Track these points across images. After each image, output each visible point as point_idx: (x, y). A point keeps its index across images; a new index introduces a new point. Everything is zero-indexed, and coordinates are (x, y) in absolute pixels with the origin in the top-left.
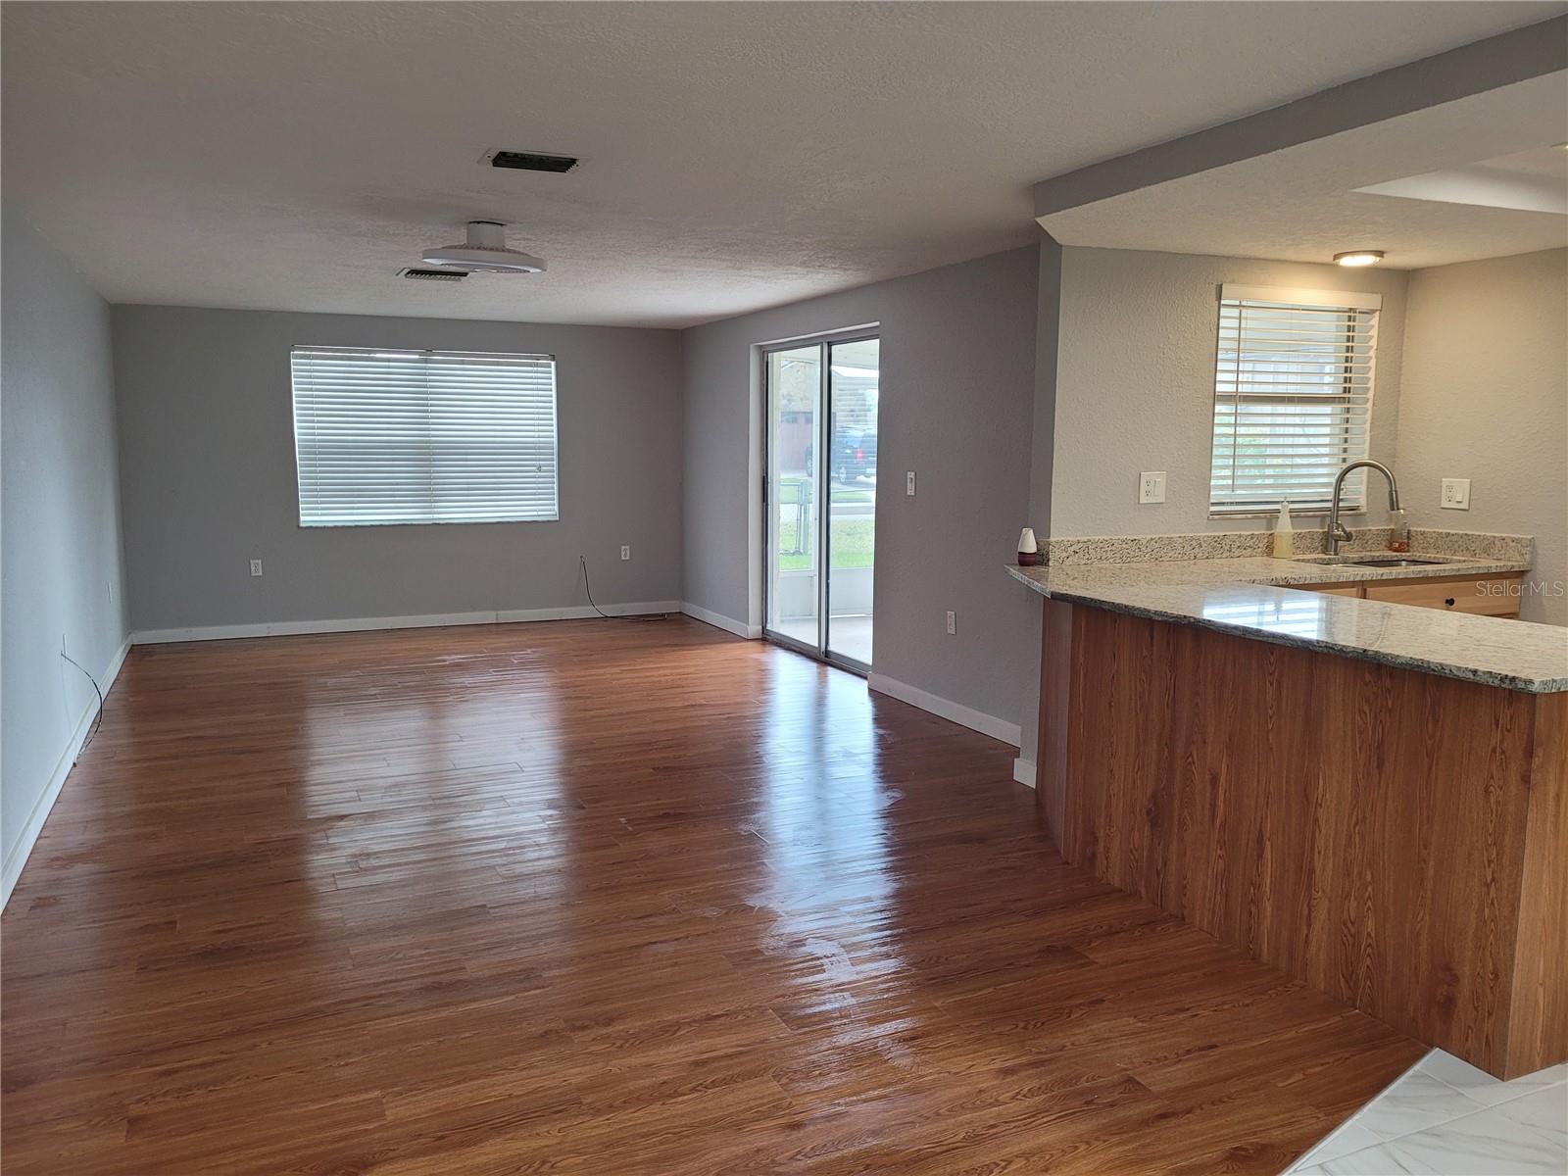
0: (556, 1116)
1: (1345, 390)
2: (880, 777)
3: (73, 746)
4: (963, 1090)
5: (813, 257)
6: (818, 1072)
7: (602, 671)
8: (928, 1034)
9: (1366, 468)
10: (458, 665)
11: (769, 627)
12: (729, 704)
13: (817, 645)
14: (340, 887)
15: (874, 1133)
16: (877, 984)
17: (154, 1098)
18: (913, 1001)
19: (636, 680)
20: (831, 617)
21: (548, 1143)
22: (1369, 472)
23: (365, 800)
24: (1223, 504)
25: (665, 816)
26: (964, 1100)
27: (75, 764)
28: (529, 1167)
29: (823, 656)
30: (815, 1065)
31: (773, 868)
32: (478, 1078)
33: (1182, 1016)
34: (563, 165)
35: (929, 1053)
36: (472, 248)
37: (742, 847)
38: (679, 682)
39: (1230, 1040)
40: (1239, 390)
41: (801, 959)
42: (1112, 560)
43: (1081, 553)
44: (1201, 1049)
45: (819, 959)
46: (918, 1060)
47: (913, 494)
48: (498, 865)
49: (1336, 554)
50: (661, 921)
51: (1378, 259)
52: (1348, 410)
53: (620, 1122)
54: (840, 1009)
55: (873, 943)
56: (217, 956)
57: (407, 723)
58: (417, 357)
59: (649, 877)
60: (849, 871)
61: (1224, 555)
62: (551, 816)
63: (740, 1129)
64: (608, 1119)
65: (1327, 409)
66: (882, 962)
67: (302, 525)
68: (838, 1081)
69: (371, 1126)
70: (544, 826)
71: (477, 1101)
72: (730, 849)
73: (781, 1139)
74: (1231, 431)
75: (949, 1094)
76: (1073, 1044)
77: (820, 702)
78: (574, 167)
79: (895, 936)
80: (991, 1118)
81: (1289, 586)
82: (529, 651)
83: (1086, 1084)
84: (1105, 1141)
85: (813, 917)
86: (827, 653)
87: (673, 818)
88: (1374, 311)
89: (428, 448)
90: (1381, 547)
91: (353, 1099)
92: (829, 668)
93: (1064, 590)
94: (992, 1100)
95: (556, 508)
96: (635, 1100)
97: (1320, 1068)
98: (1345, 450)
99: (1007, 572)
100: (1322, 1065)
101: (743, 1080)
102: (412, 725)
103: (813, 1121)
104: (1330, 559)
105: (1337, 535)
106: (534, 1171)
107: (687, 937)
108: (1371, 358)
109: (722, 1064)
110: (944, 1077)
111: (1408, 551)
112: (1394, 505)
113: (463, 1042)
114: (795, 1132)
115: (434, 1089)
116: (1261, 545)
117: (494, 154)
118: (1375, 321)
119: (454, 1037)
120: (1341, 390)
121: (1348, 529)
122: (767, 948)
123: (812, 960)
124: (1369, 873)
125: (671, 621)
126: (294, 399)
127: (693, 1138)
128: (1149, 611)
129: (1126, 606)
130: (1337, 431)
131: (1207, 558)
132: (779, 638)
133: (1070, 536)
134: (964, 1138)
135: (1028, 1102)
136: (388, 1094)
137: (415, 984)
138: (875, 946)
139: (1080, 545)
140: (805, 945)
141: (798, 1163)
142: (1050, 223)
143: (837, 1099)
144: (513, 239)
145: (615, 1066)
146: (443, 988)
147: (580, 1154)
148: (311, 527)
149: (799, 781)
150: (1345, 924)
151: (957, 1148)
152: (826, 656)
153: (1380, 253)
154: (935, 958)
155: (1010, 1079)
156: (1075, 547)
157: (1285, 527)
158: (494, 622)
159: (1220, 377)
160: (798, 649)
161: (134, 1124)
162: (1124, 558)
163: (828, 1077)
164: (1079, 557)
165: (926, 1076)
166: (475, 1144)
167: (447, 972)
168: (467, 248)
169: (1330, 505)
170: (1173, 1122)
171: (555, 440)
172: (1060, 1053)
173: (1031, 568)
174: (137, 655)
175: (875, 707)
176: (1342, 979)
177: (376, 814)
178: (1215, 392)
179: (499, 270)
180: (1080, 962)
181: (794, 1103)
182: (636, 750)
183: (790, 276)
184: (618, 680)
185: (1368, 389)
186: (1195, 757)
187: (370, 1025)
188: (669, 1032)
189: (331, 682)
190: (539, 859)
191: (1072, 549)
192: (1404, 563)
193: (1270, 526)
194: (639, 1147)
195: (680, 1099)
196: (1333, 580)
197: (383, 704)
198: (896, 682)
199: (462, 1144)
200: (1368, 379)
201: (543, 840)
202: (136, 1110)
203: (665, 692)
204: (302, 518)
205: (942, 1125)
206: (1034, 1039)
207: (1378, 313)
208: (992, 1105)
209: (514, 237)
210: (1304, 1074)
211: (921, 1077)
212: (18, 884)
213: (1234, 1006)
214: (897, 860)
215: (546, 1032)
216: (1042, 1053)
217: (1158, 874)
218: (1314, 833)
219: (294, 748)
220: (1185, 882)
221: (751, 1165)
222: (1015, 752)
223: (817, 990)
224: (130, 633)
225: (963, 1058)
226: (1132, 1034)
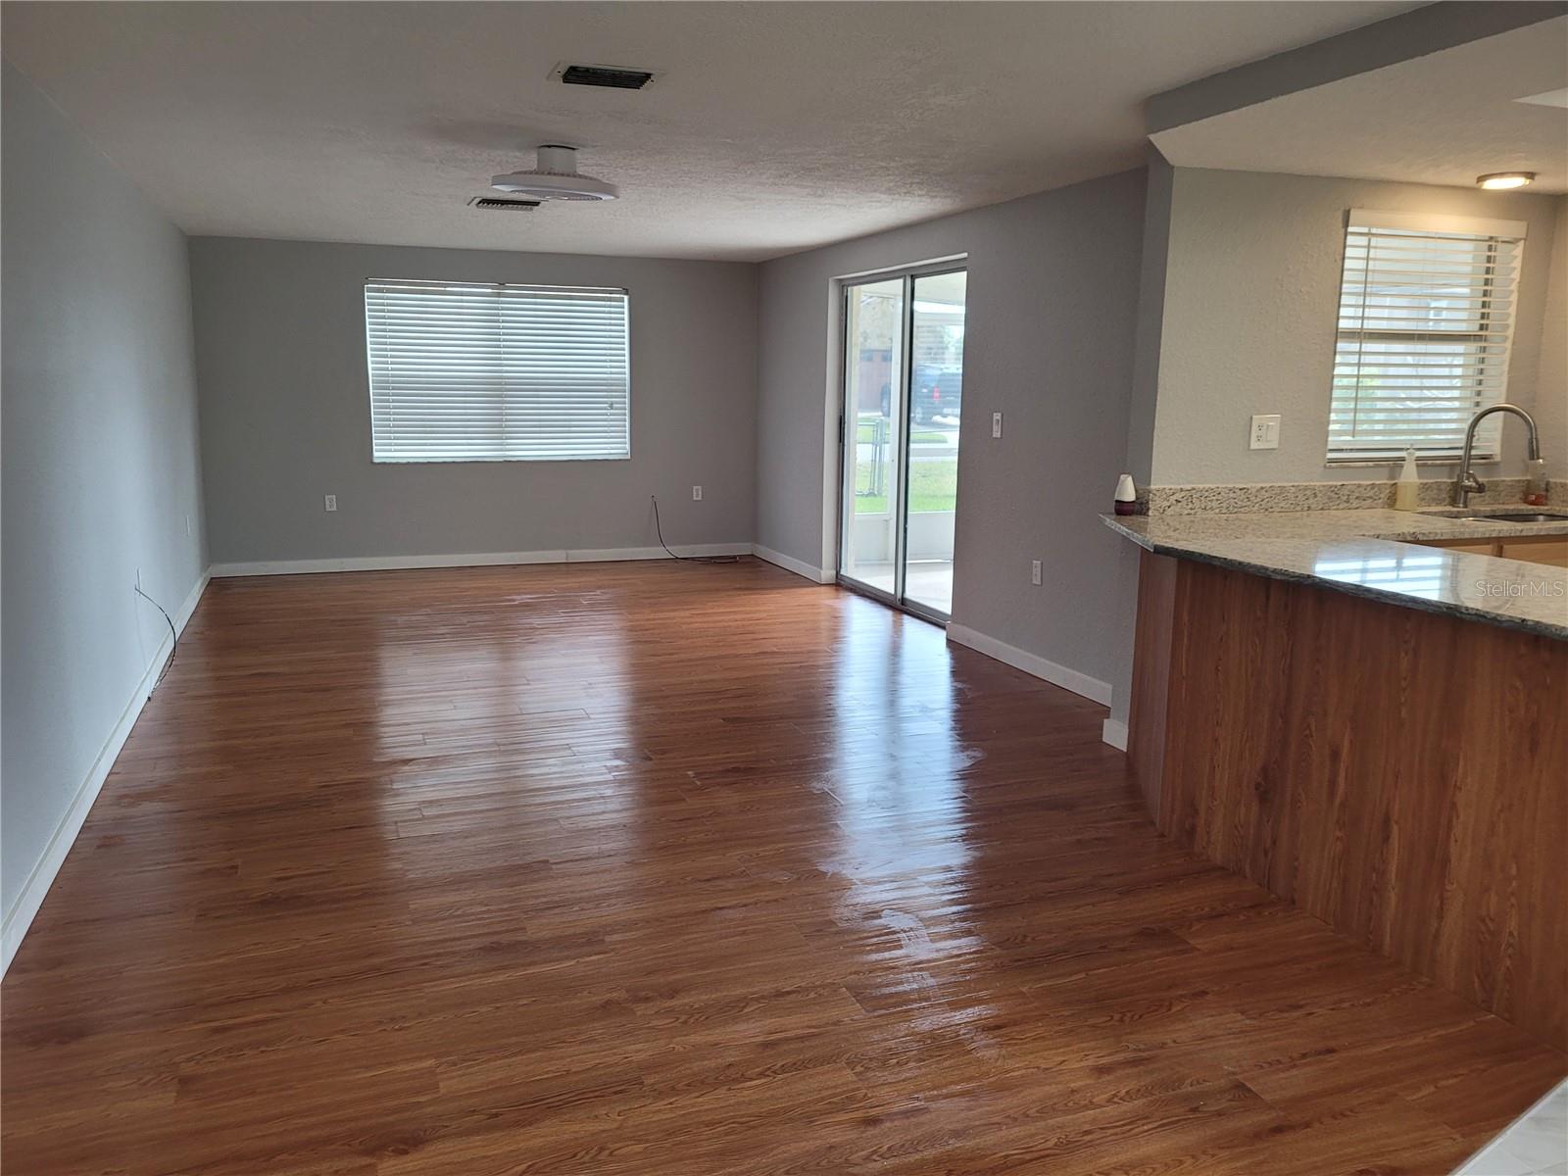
0: (615, 1097)
1: (1482, 327)
2: (958, 735)
3: (148, 680)
4: (1053, 1089)
5: (899, 183)
6: (895, 1061)
7: (672, 614)
8: (1015, 1023)
9: (1502, 413)
10: (527, 605)
11: (843, 572)
12: (802, 652)
13: (893, 592)
14: (402, 835)
15: (957, 1134)
16: (959, 964)
17: (205, 1056)
18: (998, 984)
19: (705, 625)
20: (908, 562)
21: (607, 1127)
22: (1505, 417)
23: (430, 744)
24: (1341, 450)
25: (736, 770)
26: (1055, 1100)
27: (149, 698)
28: (587, 1153)
29: (899, 603)
30: (891, 1052)
31: (847, 831)
32: (534, 1051)
33: (1295, 1014)
34: (635, 80)
35: (1016, 1044)
36: (543, 173)
37: (815, 807)
38: (751, 629)
39: (1349, 1044)
40: (1365, 327)
41: (878, 933)
42: (1217, 511)
43: (1184, 503)
44: (1320, 1053)
45: (894, 933)
46: (1004, 1052)
47: (999, 436)
48: (561, 818)
49: (1466, 507)
50: (730, 884)
51: (1528, 182)
52: (1484, 350)
53: (683, 1107)
54: (919, 990)
55: (953, 917)
56: (275, 904)
57: (474, 664)
58: (490, 290)
59: (717, 836)
60: (927, 837)
61: (1341, 506)
62: (616, 767)
63: (811, 1122)
64: (671, 1103)
65: (1459, 348)
66: (963, 940)
67: (376, 461)
68: (916, 1072)
69: (422, 1099)
70: (610, 777)
71: (534, 1076)
72: (804, 809)
73: (856, 1136)
74: (1354, 371)
75: (1038, 1092)
76: (1174, 1042)
77: (894, 651)
78: (649, 82)
79: (976, 910)
80: (1085, 1123)
81: (1417, 542)
82: (598, 592)
83: (1190, 1089)
84: (1213, 1156)
85: (888, 886)
86: (903, 600)
87: (744, 773)
88: (1518, 240)
89: (500, 384)
90: (1514, 499)
91: (407, 1068)
92: (906, 617)
93: (1169, 544)
94: (1086, 1102)
95: (628, 446)
96: (700, 1083)
97: (1455, 1080)
98: (1479, 394)
99: (1102, 522)
100: (1456, 1076)
101: (815, 1066)
102: (479, 666)
103: (891, 1116)
104: (1458, 512)
105: (1467, 486)
106: (592, 1158)
107: (756, 903)
108: (1512, 291)
109: (792, 1046)
110: (1032, 1073)
111: (1546, 505)
112: (1534, 454)
113: (522, 1009)
114: (871, 1129)
115: (489, 1060)
116: (1382, 496)
117: (563, 69)
118: (1518, 250)
119: (512, 1003)
120: (1477, 327)
121: (1480, 480)
122: (840, 918)
123: (887, 934)
124: (1514, 866)
125: (744, 563)
126: (368, 333)
127: (761, 1130)
128: (1267, 569)
129: (1240, 563)
130: (1470, 372)
131: (1322, 509)
132: (854, 583)
133: (1172, 483)
134: (1056, 1145)
135: (1126, 1106)
136: (443, 1063)
137: (475, 943)
138: (955, 920)
139: (1183, 494)
140: (880, 917)
141: (874, 1163)
142: (1163, 141)
143: (916, 1092)
144: (585, 163)
145: (679, 1044)
146: (502, 949)
147: (640, 1141)
148: (384, 463)
149: (874, 736)
150: (1483, 921)
151: (1048, 1156)
152: (903, 604)
153: (1530, 175)
154: (1020, 938)
155: (1106, 1078)
156: (1178, 496)
157: (1410, 476)
158: (565, 561)
159: (1343, 312)
160: (873, 596)
161: (185, 1082)
162: (1231, 508)
163: (905, 1067)
164: (1182, 507)
165: (1013, 1071)
166: (530, 1124)
167: (507, 931)
168: (537, 173)
169: (1460, 453)
170: (1289, 1137)
171: (627, 376)
172: (1160, 1051)
173: (1128, 517)
174: (217, 588)
175: (952, 659)
176: (1476, 980)
177: (440, 759)
178: (1337, 329)
179: (572, 197)
180: (1180, 947)
181: (870, 1095)
182: (707, 698)
183: (874, 204)
184: (689, 624)
185: (1508, 326)
186: (1313, 729)
187: (425, 987)
188: (733, 1010)
189: (401, 620)
190: (604, 813)
191: (1175, 497)
192: (1541, 518)
193: (1392, 477)
194: (702, 1137)
195: (748, 1084)
196: (1467, 536)
197: (454, 644)
198: (975, 633)
199: (518, 1124)
200: (1509, 315)
201: (609, 792)
202: (187, 1069)
203: (735, 638)
204: (376, 454)
205: (1031, 1129)
206: (1131, 1033)
207: (1522, 242)
208: (1086, 1108)
209: (587, 162)
210: (1436, 1087)
211: (1007, 1072)
212: (86, 821)
213: (1353, 1005)
214: (978, 827)
215: (606, 1002)
216: (1140, 1050)
217: (1266, 853)
218: (1450, 821)
219: (362, 687)
220: (1296, 864)
221: (824, 1163)
222: (1105, 712)
223: (894, 968)
224: (209, 566)
225: (1054, 1051)
226: (1242, 1032)
